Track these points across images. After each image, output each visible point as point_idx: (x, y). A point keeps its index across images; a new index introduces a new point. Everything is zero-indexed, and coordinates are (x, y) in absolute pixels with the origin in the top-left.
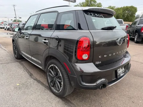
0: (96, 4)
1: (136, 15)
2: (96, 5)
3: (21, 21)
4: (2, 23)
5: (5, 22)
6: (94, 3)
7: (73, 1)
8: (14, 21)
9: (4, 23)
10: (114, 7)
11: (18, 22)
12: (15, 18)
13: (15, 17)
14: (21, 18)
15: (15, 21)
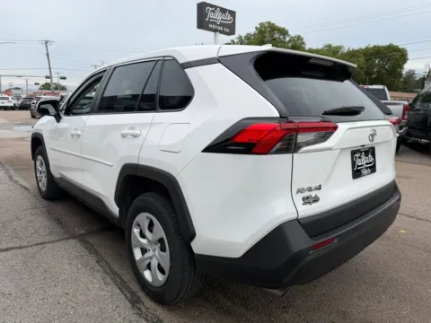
0: (287, 39)
1: (404, 72)
2: (289, 42)
3: (63, 89)
4: (8, 92)
5: (16, 88)
6: (282, 37)
7: (228, 30)
8: (43, 86)
9: (15, 92)
10: (340, 47)
11: (56, 88)
12: (47, 77)
13: (49, 75)
14: (64, 78)
15: (47, 86)
